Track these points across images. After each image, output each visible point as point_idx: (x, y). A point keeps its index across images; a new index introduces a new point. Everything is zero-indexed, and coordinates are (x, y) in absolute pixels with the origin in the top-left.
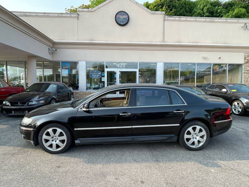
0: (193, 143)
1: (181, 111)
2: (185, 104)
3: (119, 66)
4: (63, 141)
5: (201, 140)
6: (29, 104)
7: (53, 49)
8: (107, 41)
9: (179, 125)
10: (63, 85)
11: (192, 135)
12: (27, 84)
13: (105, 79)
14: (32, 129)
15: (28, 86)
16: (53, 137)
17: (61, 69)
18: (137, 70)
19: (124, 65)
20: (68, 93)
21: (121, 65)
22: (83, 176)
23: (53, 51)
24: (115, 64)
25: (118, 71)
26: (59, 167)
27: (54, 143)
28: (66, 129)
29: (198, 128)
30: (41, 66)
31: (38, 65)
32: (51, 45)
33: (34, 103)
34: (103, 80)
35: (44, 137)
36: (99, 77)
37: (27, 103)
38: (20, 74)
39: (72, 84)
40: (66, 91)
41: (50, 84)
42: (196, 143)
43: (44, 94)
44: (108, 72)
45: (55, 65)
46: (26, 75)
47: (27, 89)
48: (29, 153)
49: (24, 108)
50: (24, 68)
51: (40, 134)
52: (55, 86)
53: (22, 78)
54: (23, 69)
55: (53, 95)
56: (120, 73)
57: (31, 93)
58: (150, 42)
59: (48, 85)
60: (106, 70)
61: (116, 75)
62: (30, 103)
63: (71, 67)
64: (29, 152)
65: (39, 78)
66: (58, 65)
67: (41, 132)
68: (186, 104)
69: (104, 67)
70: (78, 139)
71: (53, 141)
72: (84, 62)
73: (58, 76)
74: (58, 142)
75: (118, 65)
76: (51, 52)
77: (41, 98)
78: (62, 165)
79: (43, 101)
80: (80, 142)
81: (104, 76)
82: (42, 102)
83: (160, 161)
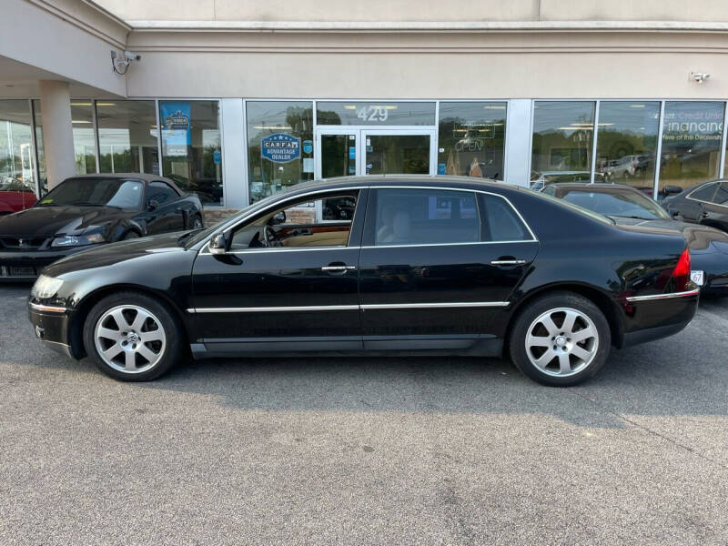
0: (555, 364)
1: (514, 262)
2: (532, 238)
3: (365, 117)
4: (155, 346)
5: (580, 352)
6: (53, 245)
7: (128, 54)
8: (323, 21)
9: (507, 303)
10: (165, 185)
11: (550, 337)
12: (42, 183)
13: (315, 165)
14: (65, 309)
15: (46, 190)
16: (125, 334)
17: (158, 126)
18: (432, 132)
19: (383, 112)
20: (183, 212)
21: (373, 111)
22: (208, 431)
23: (126, 63)
24: (353, 107)
25: (360, 135)
26: (142, 412)
27: (130, 351)
28: (162, 309)
29: (572, 314)
30: (89, 117)
31: (77, 113)
32: (121, 39)
33: (68, 241)
34: (307, 169)
35: (101, 331)
36: (292, 156)
37: (48, 240)
38: (19, 148)
39: (201, 183)
40: (176, 206)
41: (120, 182)
42: (564, 362)
43: (100, 213)
44: (325, 138)
45: (137, 114)
46: (40, 152)
47: (42, 199)
48: (59, 379)
49: (37, 258)
50: (28, 124)
51: (87, 324)
52: (136, 188)
53: (27, 161)
54: (28, 130)
55: (132, 218)
56: (369, 141)
57: (58, 210)
58: (484, 20)
59: (115, 185)
60: (320, 130)
61: (355, 151)
62: (57, 243)
63: (192, 121)
64: (57, 377)
65: (84, 163)
66: (147, 115)
67: (90, 316)
68: (535, 240)
69: (311, 119)
70: (200, 340)
71: (125, 343)
72: (240, 104)
73: (151, 155)
74: (140, 347)
75: (362, 114)
76: (120, 65)
77: (91, 227)
78: (153, 408)
79: (99, 236)
80: (205, 350)
81: (311, 156)
82: (93, 238)
83: (438, 408)
